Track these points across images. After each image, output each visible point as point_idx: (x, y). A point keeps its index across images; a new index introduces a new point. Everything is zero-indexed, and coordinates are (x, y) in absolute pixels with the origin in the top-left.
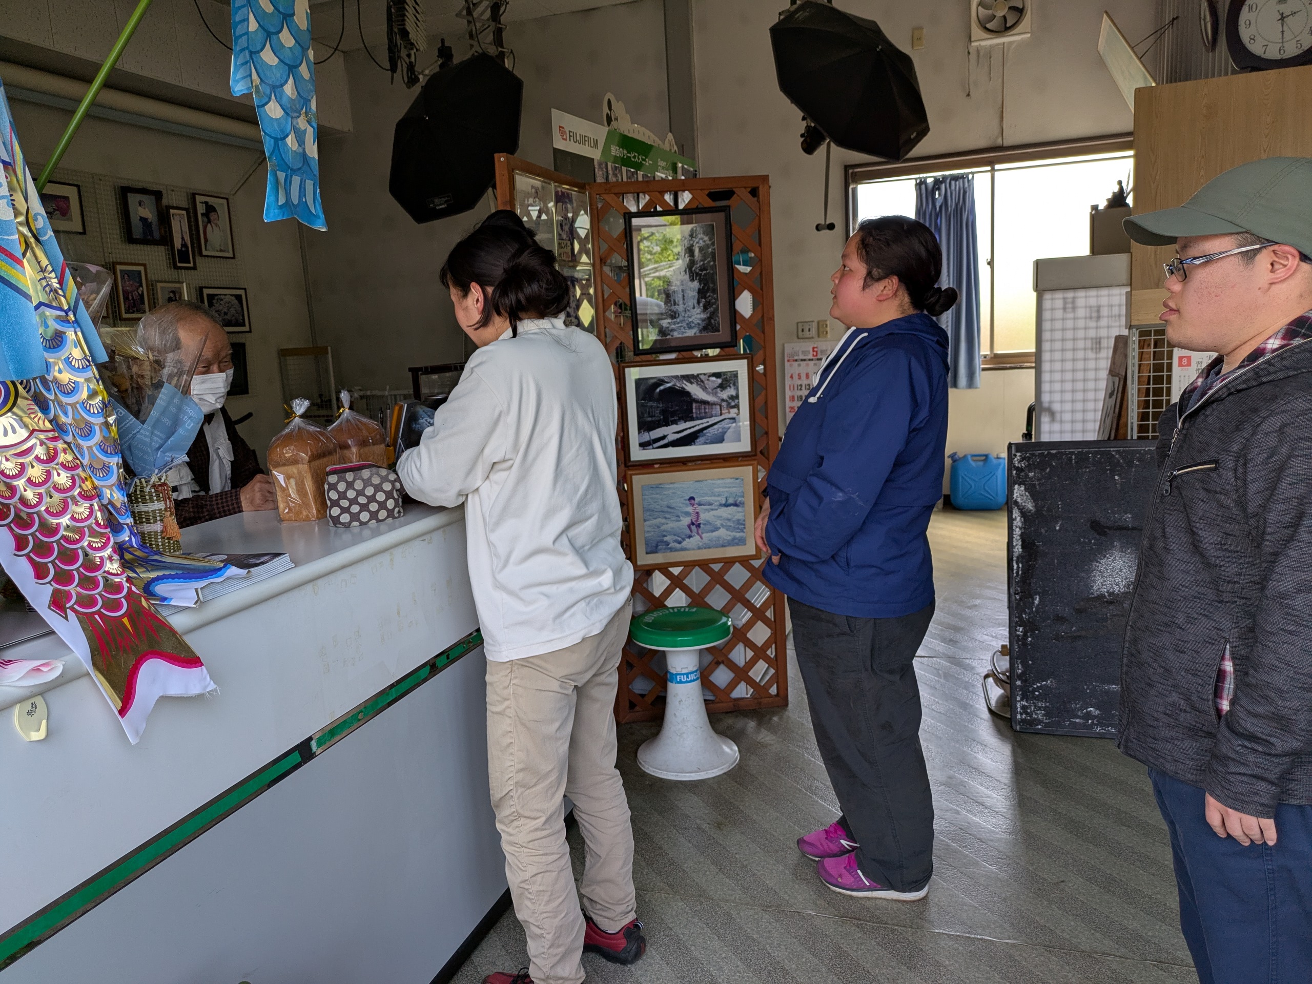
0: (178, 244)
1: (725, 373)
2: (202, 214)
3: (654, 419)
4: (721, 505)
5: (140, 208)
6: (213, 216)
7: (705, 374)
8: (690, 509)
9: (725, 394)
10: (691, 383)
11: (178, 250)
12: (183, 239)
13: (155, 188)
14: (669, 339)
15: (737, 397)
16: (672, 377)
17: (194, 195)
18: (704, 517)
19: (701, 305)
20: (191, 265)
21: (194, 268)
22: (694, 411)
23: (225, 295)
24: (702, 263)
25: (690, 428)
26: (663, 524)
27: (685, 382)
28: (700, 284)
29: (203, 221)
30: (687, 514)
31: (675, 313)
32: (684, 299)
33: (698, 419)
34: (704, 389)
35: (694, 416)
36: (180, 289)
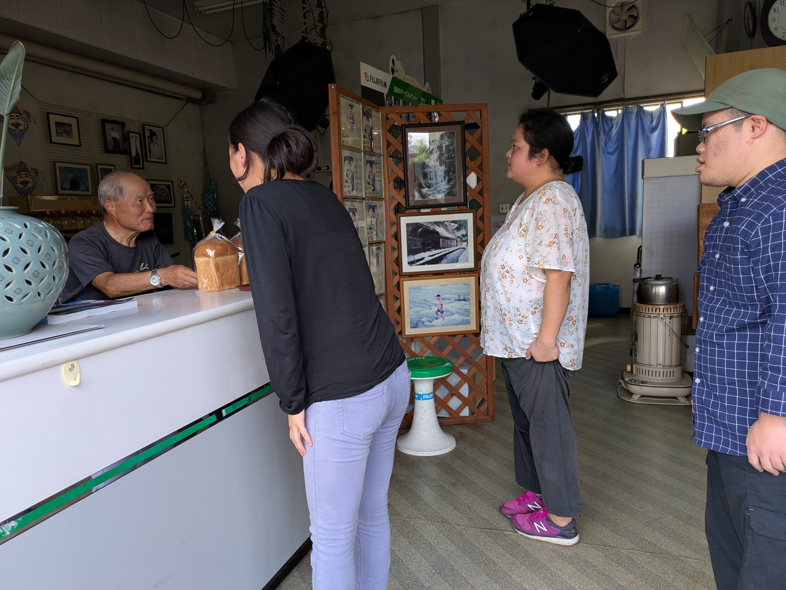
0: (134, 154)
1: (460, 221)
2: (148, 137)
3: (417, 248)
4: (456, 300)
5: (112, 132)
6: (154, 138)
7: (448, 221)
8: (437, 302)
9: (459, 234)
10: (440, 227)
11: (134, 157)
12: (137, 151)
13: (121, 120)
14: (427, 200)
15: (467, 235)
16: (428, 222)
17: (144, 125)
18: (445, 307)
19: (446, 180)
20: (141, 166)
21: (143, 168)
22: (441, 243)
23: (161, 185)
24: (447, 155)
25: (438, 253)
26: (421, 311)
27: (436, 226)
28: (446, 168)
29: (148, 141)
30: (436, 305)
31: (431, 185)
32: (436, 177)
33: (443, 248)
34: (447, 230)
35: (441, 246)
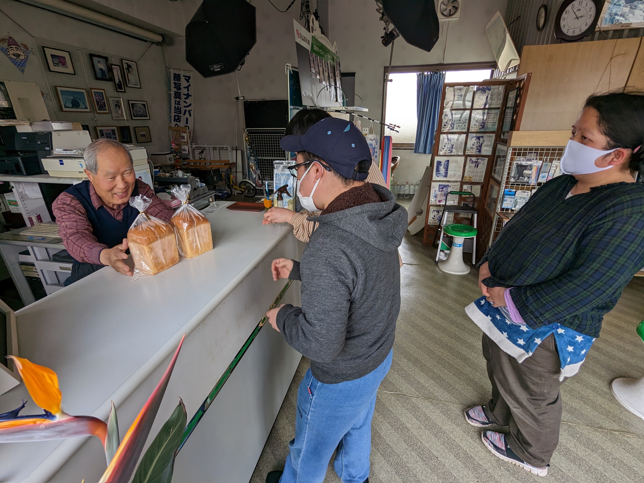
0: (117, 81)
2: (126, 68)
5: (99, 64)
6: (130, 69)
11: (117, 83)
12: (119, 79)
13: (105, 56)
17: (122, 59)
20: (123, 90)
23: (138, 104)
29: (127, 72)
36: (120, 101)
